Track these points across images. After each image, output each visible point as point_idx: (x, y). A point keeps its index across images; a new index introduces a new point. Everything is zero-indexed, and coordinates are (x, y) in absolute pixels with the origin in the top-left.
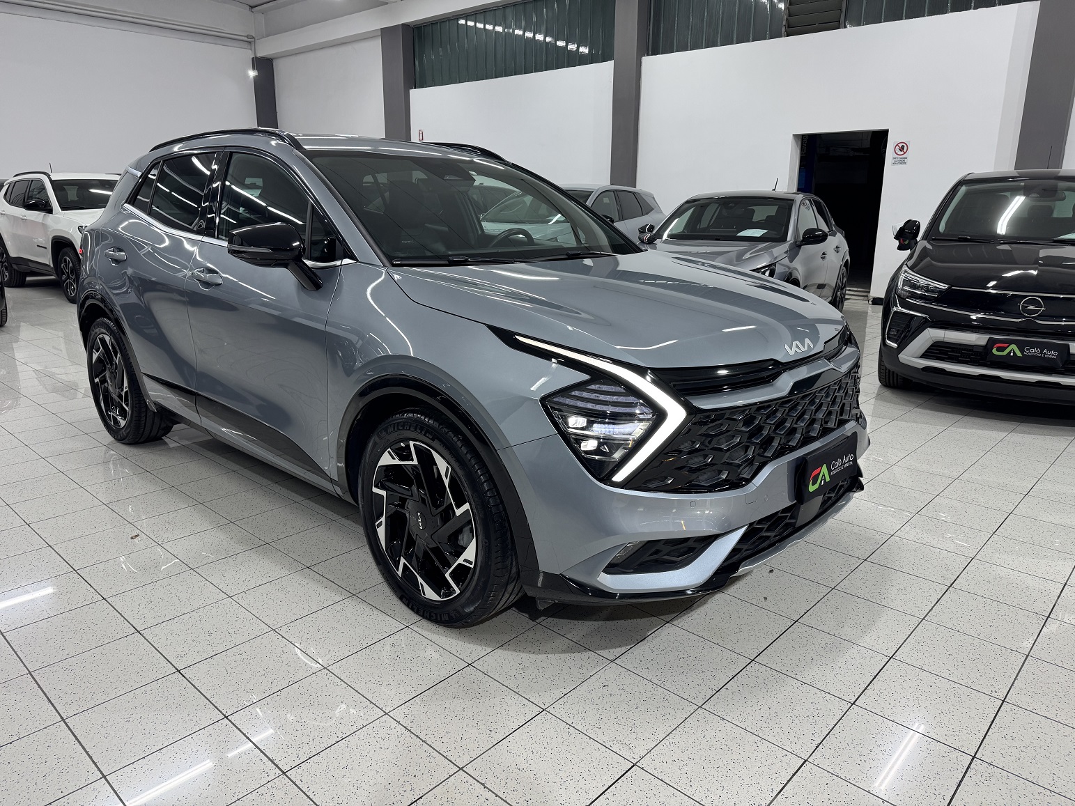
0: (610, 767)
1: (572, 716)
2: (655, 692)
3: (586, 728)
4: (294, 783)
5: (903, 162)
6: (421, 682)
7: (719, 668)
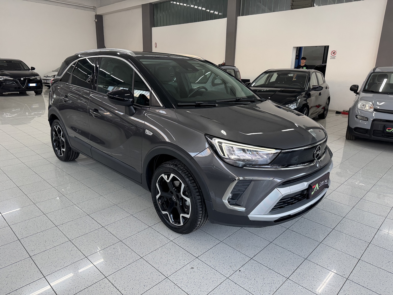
3: (182, 286)
5: (334, 58)
6: (122, 264)
7: (238, 261)
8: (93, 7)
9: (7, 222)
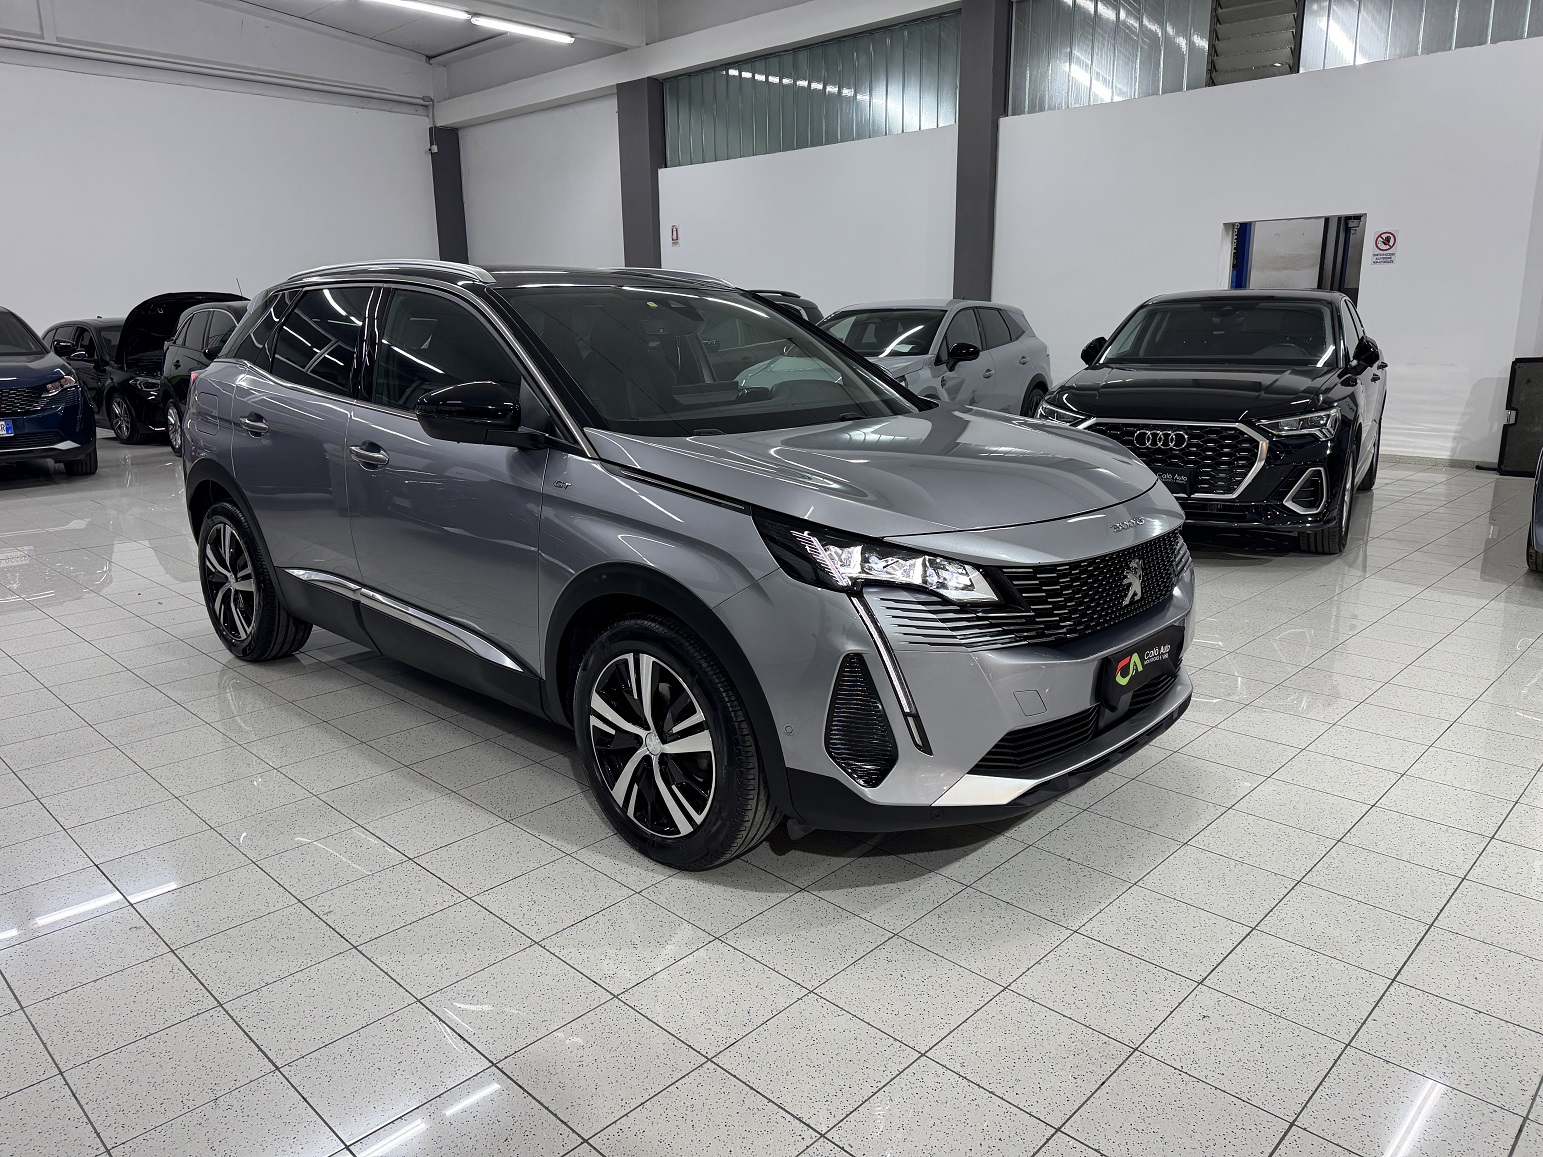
0: (1260, 1127)
1: (1177, 1059)
2: (1278, 1026)
3: (1203, 1074)
4: (843, 1148)
5: (1388, 260)
6: (949, 1012)
7: (1351, 991)
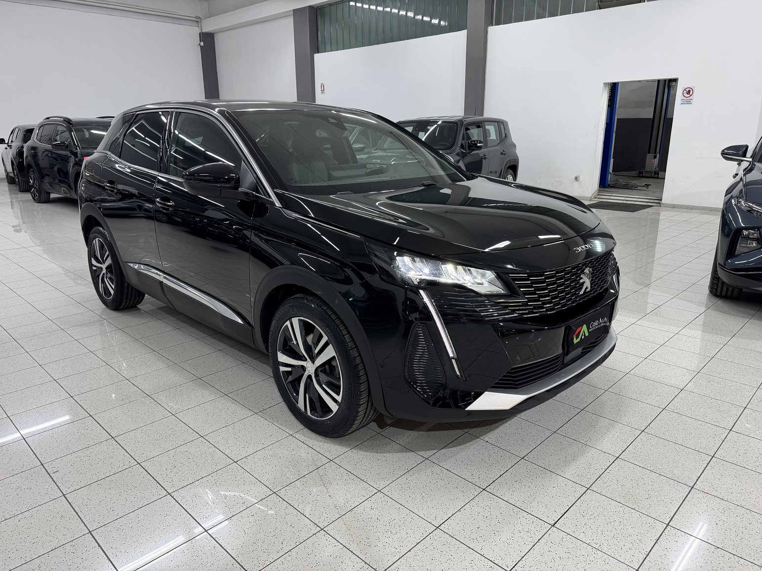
5: (689, 102)
8: (196, 17)
9: (131, 456)
